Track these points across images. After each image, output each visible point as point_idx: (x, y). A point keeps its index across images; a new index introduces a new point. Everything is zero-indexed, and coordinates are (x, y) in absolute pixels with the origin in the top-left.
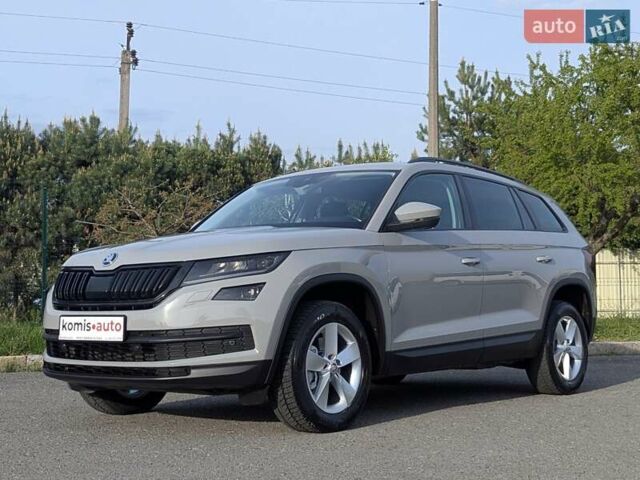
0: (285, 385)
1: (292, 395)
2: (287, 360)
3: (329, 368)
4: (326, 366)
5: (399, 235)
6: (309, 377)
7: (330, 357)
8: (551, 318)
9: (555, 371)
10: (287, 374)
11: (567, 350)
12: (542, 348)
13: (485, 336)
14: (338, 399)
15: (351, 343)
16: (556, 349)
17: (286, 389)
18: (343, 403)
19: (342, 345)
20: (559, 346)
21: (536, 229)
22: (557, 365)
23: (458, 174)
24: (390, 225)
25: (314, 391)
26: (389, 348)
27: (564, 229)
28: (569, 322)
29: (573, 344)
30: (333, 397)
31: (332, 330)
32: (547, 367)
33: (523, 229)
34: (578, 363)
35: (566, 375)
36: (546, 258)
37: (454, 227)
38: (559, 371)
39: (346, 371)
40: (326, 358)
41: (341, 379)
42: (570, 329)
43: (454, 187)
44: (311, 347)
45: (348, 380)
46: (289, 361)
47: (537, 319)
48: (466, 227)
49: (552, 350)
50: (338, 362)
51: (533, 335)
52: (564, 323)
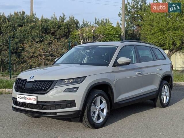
0: (85, 116)
1: (87, 119)
3: (98, 110)
5: (118, 67)
6: (92, 113)
7: (98, 107)
8: (161, 86)
9: (161, 101)
10: (86, 113)
11: (165, 95)
12: (158, 96)
13: (142, 94)
14: (100, 118)
15: (104, 101)
16: (162, 94)
17: (85, 118)
18: (101, 120)
19: (101, 102)
20: (163, 94)
21: (157, 60)
22: (162, 100)
23: (135, 45)
24: (116, 64)
25: (93, 117)
26: (115, 102)
27: (165, 58)
28: (166, 86)
29: (167, 93)
30: (99, 117)
31: (99, 98)
32: (159, 100)
33: (154, 60)
34: (168, 98)
35: (165, 102)
36: (160, 69)
37: (134, 62)
38: (162, 101)
39: (102, 110)
40: (97, 107)
41: (101, 113)
42: (166, 88)
43: (134, 49)
44: (93, 104)
45: (103, 112)
46: (86, 110)
47: (156, 87)
48: (137, 62)
49: (161, 95)
50: (100, 108)
51: (155, 92)
52: (164, 87)
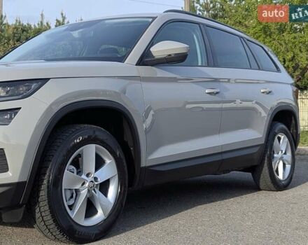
2: (43, 180)
3: (87, 185)
4: (84, 184)
6: (66, 195)
7: (88, 175)
8: (271, 135)
9: (273, 173)
10: (43, 193)
11: (281, 158)
12: (264, 159)
13: (223, 150)
14: (96, 212)
15: (109, 161)
16: (273, 157)
20: (275, 155)
21: (259, 69)
22: (275, 170)
24: (146, 59)
26: (143, 164)
27: (278, 70)
28: (282, 137)
29: (285, 153)
30: (90, 209)
31: (90, 151)
32: (267, 171)
33: (251, 68)
34: (288, 167)
35: (281, 177)
36: (268, 90)
37: (200, 64)
38: (275, 173)
39: (104, 187)
40: (84, 176)
41: (98, 195)
42: (283, 143)
43: (199, 33)
46: (45, 182)
47: (261, 136)
48: (208, 65)
49: (271, 158)
50: (96, 179)
51: (259, 148)
52: (279, 139)
